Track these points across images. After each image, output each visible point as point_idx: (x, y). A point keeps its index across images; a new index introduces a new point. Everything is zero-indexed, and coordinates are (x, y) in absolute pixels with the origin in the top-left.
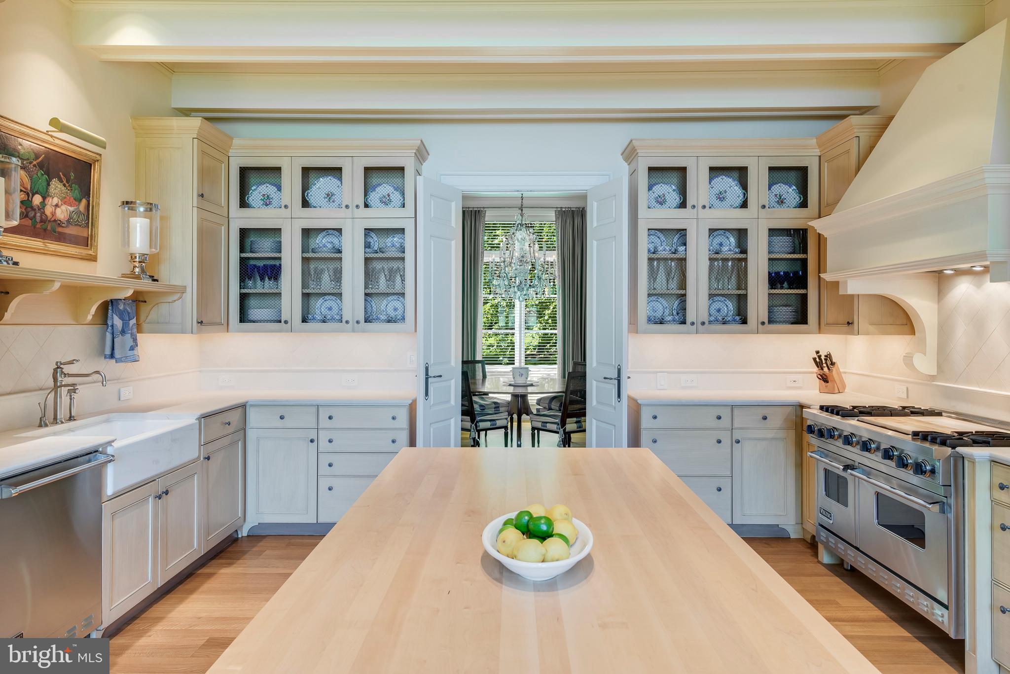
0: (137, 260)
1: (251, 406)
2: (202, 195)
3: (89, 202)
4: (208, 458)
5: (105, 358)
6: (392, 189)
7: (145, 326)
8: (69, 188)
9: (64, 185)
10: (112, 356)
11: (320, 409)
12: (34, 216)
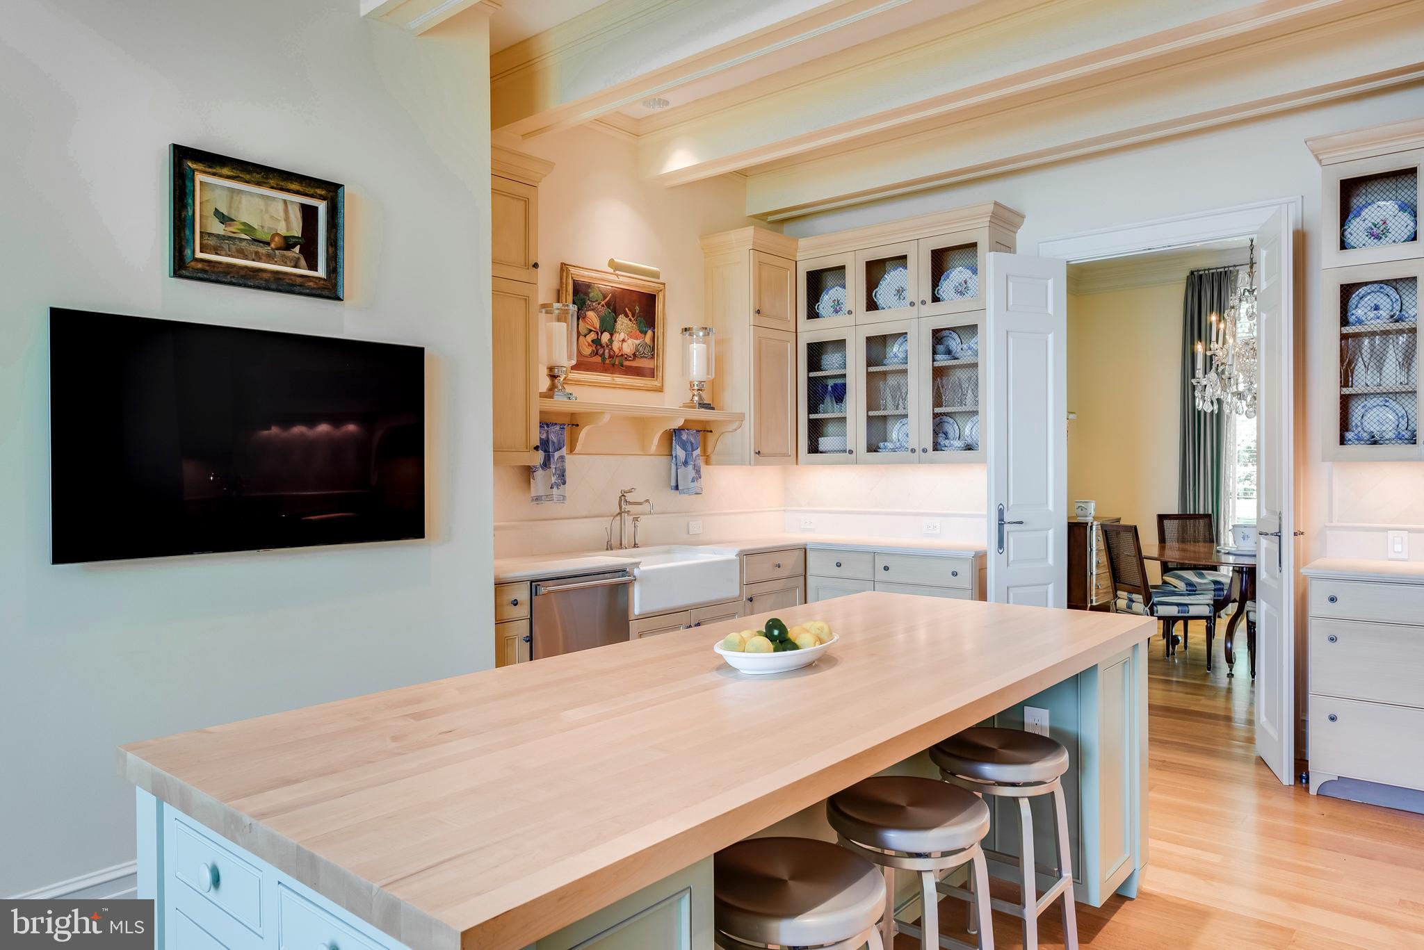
0: (696, 387)
1: (812, 549)
2: (758, 312)
3: (654, 333)
4: (751, 600)
5: (672, 489)
6: (970, 272)
7: (713, 457)
8: (635, 322)
9: (630, 320)
10: (677, 488)
11: (877, 557)
12: (604, 353)
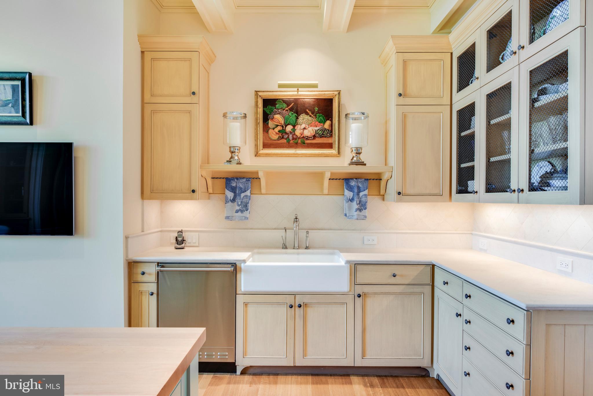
2: (400, 95)
3: (332, 122)
8: (314, 117)
9: (310, 116)
11: (464, 284)
12: (288, 137)
